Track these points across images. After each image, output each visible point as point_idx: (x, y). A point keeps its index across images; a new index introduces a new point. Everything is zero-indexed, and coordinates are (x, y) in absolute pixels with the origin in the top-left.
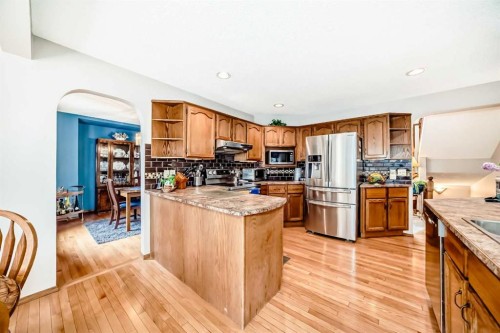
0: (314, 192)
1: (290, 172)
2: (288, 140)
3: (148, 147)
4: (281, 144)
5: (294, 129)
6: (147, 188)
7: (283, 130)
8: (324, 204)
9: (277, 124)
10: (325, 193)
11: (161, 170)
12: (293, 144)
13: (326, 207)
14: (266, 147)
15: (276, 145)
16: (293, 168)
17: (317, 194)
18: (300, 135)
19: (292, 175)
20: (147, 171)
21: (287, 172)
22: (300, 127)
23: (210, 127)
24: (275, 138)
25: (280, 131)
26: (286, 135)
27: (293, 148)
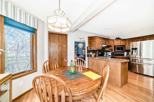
0: (133, 59)
1: (123, 53)
2: (122, 43)
3: (87, 47)
4: (119, 45)
5: (124, 40)
6: (87, 56)
7: (120, 40)
8: (137, 63)
9: (118, 39)
10: (138, 60)
11: (90, 53)
12: (124, 44)
13: (138, 64)
14: (114, 46)
15: (118, 45)
16: (124, 52)
17: (134, 60)
18: (127, 42)
19: (123, 54)
20: (88, 53)
21: (121, 53)
22: (127, 39)
23: (101, 42)
24: (117, 43)
25: (119, 41)
26: (121, 42)
27: (124, 46)
